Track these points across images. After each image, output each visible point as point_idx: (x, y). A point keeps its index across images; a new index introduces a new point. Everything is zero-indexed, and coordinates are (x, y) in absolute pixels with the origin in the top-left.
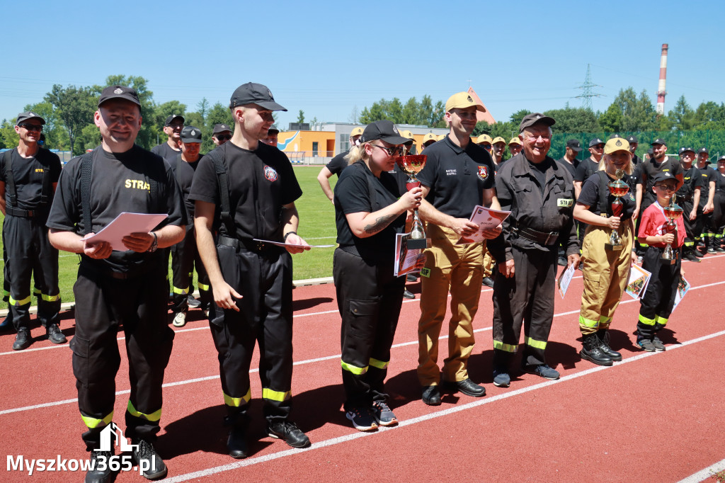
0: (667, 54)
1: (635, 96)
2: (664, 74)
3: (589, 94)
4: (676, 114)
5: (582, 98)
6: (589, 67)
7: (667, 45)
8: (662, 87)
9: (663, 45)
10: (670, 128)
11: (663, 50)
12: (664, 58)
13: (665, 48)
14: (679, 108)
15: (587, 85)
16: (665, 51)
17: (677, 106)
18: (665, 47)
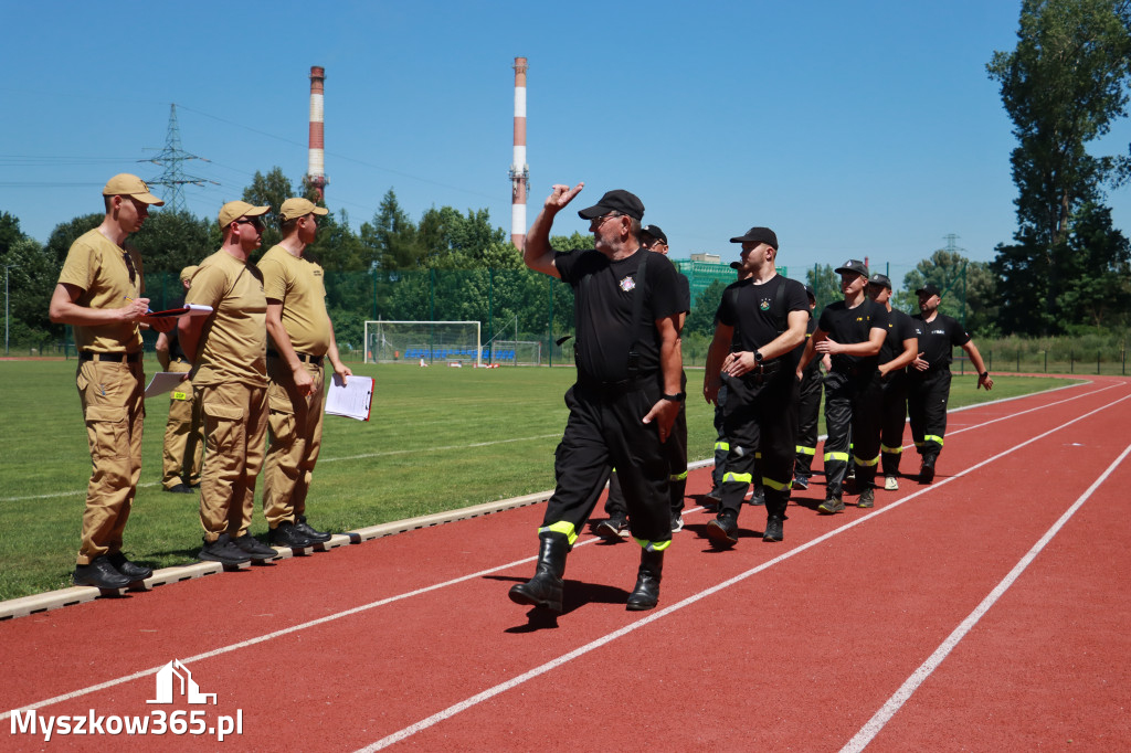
0: (322, 91)
1: (289, 186)
2: (317, 136)
3: (178, 177)
4: (380, 232)
5: (161, 187)
6: (173, 111)
7: (322, 70)
8: (316, 165)
9: (313, 69)
10: (368, 264)
11: (313, 80)
12: (318, 99)
13: (318, 77)
14: (385, 219)
15: (171, 155)
16: (318, 84)
17: (380, 214)
18: (318, 75)
